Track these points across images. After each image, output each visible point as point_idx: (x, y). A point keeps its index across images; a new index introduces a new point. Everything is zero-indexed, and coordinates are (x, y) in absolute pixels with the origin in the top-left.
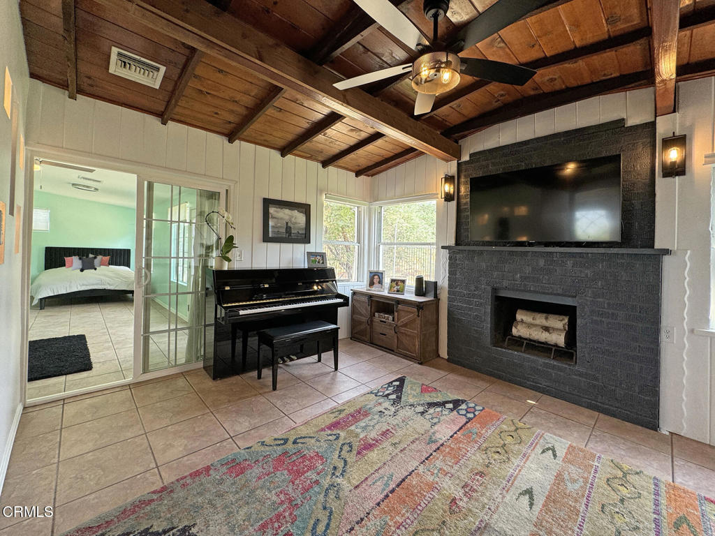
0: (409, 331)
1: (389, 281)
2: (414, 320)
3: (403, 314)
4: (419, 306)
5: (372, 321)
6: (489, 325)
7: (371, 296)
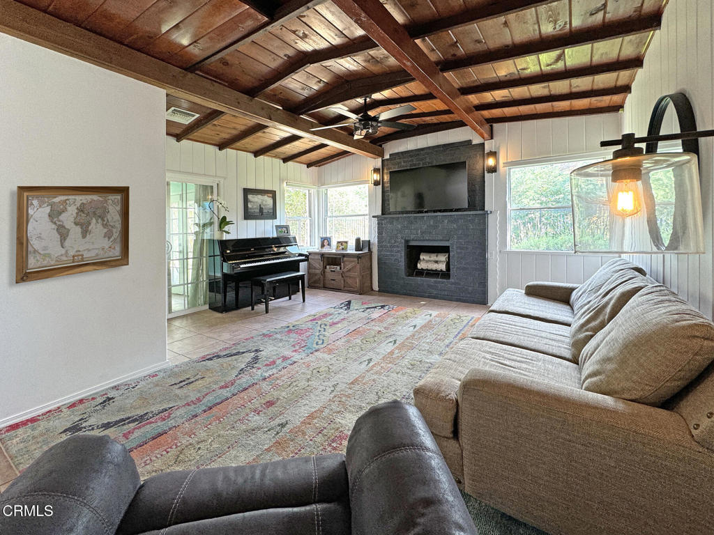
0: (352, 274)
1: (336, 243)
2: (355, 266)
3: (347, 263)
4: (359, 257)
5: (324, 272)
6: (403, 264)
7: (322, 255)
